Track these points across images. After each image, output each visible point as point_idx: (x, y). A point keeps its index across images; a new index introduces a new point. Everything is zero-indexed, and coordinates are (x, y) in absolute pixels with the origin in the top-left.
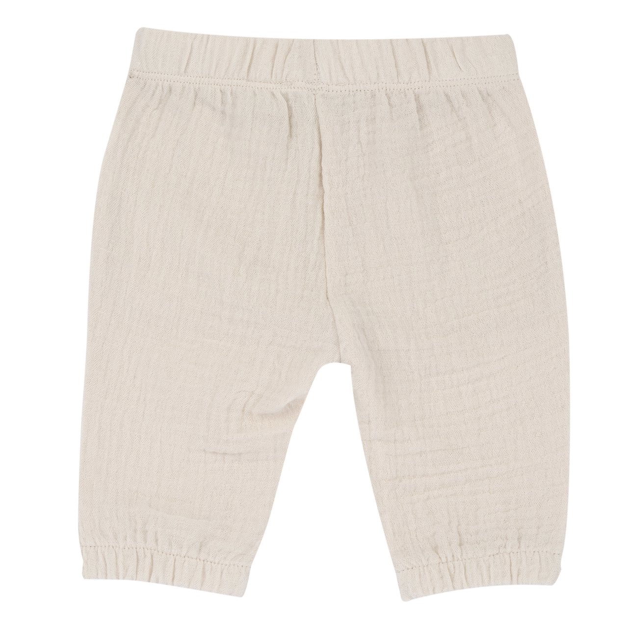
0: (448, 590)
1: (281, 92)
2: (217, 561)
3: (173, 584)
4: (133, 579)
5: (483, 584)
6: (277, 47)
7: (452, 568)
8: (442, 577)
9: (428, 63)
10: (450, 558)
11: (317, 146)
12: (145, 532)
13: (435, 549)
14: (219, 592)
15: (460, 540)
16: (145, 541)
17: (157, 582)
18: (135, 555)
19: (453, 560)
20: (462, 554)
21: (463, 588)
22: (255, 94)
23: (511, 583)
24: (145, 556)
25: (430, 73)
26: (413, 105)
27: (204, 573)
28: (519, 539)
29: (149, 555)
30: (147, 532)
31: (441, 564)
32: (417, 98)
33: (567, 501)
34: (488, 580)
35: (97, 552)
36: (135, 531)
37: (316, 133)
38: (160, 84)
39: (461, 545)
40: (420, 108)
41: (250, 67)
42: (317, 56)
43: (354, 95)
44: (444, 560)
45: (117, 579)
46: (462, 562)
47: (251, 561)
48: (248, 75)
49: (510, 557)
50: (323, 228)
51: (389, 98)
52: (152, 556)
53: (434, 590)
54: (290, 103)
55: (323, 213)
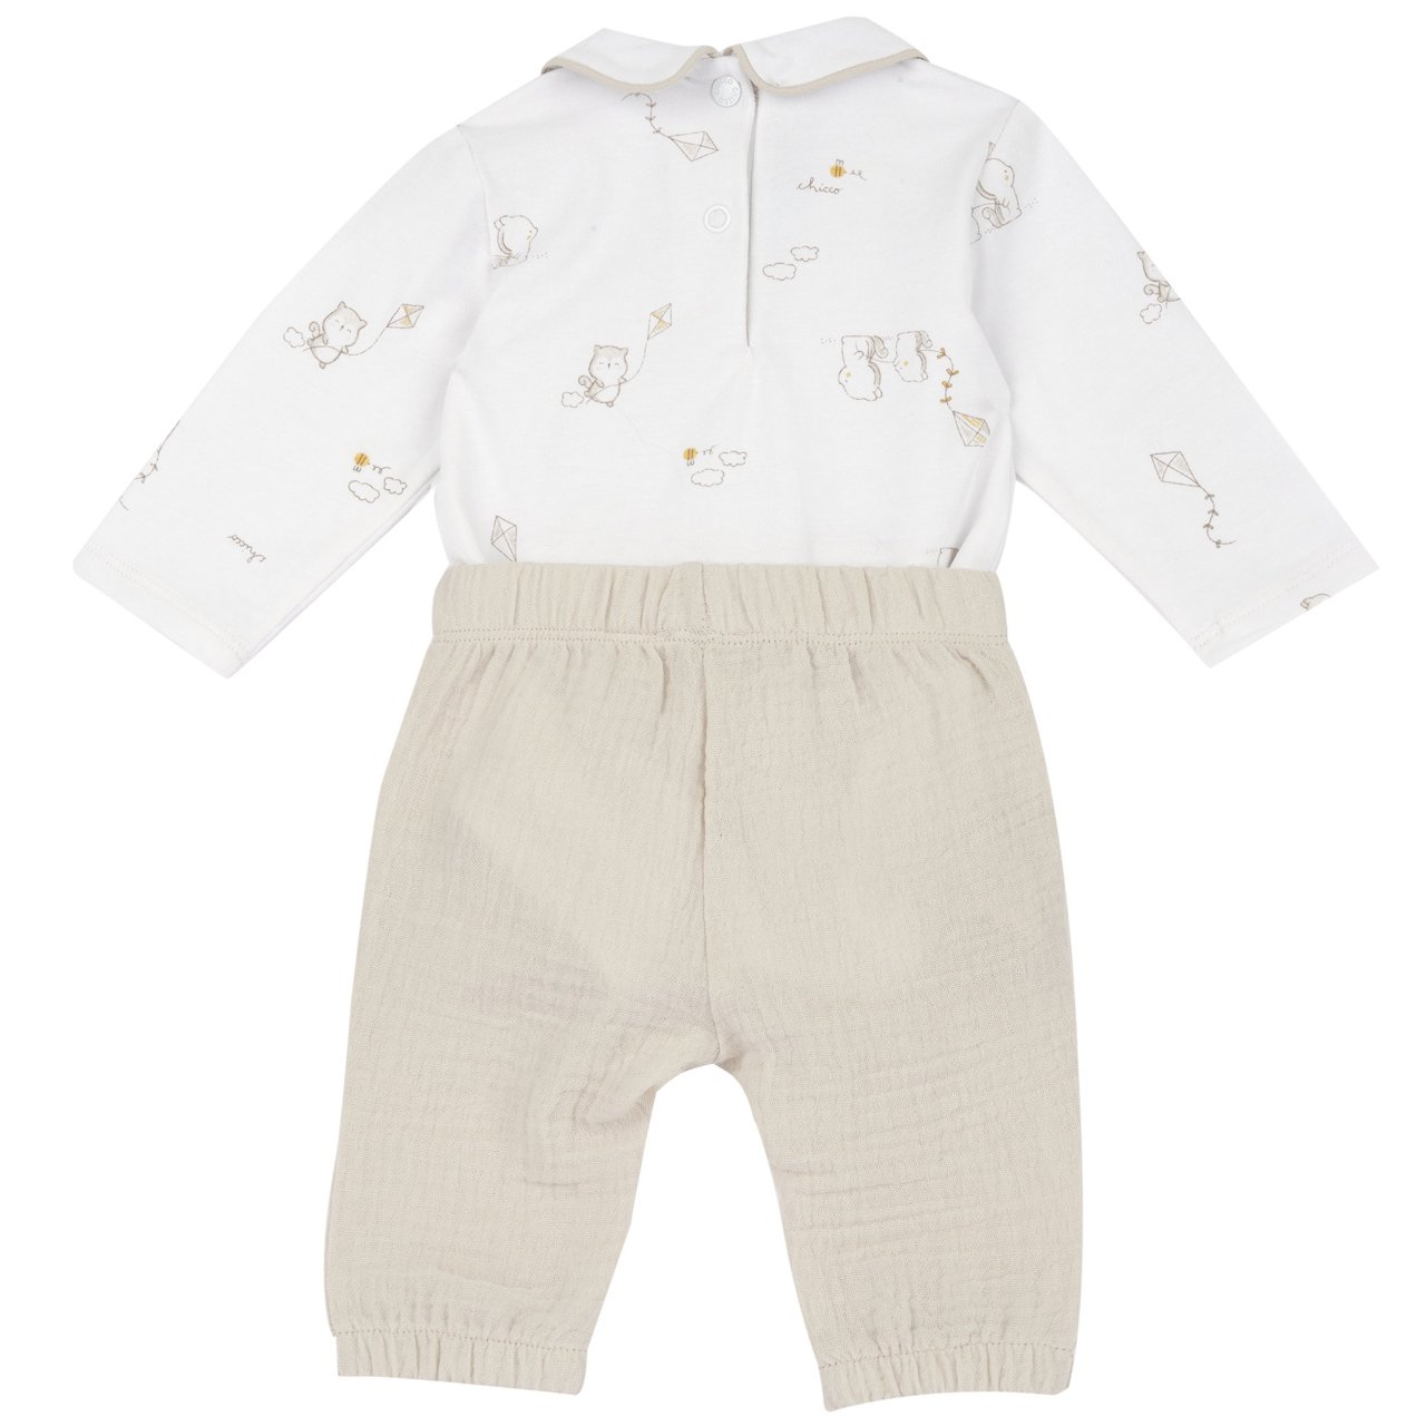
0: (893, 1397)
1: (655, 648)
2: (535, 1343)
3: (472, 1382)
4: (413, 1377)
5: (947, 1390)
6: (647, 580)
7: (898, 1366)
8: (882, 1378)
9: (872, 606)
10: (895, 1349)
11: (699, 723)
12: (429, 1307)
13: (874, 1335)
14: (542, 1388)
15: (913, 1320)
16: (428, 1319)
17: (450, 1380)
18: (413, 1339)
19: (901, 1353)
20: (913, 1344)
21: (915, 1393)
22: (618, 652)
23: (989, 1390)
24: (429, 1342)
25: (873, 621)
26: (847, 668)
27: (517, 1362)
28: (1005, 1324)
29: (434, 1341)
30: (431, 1306)
31: (881, 1358)
32: (852, 659)
33: (1080, 1268)
34: (953, 1383)
35: (356, 1340)
36: (414, 1306)
37: (700, 705)
38: (478, 645)
39: (912, 1329)
40: (856, 673)
41: (608, 611)
42: (706, 592)
43: (760, 648)
44: (885, 1352)
45: (388, 1376)
46: (912, 1358)
47: (587, 1341)
48: (606, 623)
49: (987, 1350)
50: (702, 845)
51: (812, 655)
52: (439, 1342)
53: (871, 1395)
54: (667, 662)
55: (703, 823)
